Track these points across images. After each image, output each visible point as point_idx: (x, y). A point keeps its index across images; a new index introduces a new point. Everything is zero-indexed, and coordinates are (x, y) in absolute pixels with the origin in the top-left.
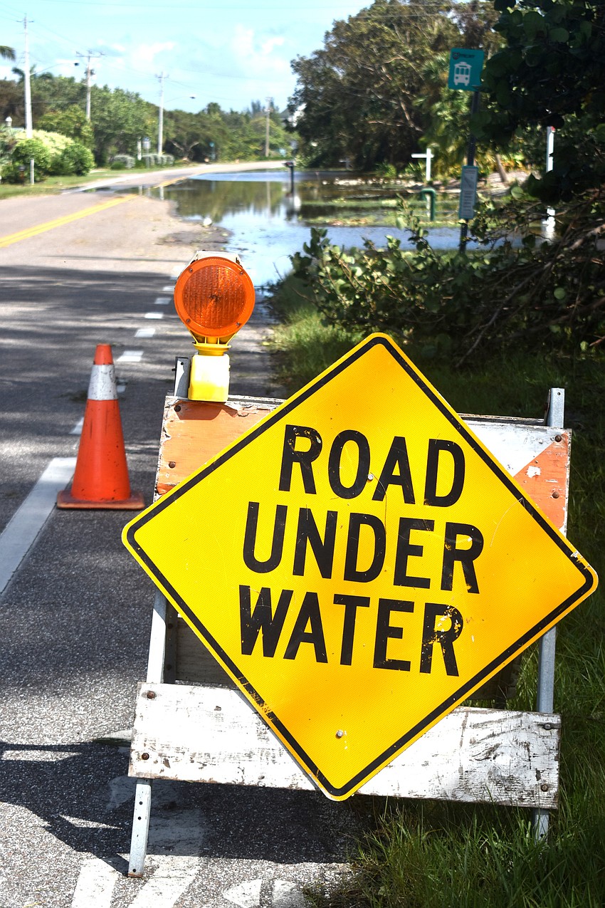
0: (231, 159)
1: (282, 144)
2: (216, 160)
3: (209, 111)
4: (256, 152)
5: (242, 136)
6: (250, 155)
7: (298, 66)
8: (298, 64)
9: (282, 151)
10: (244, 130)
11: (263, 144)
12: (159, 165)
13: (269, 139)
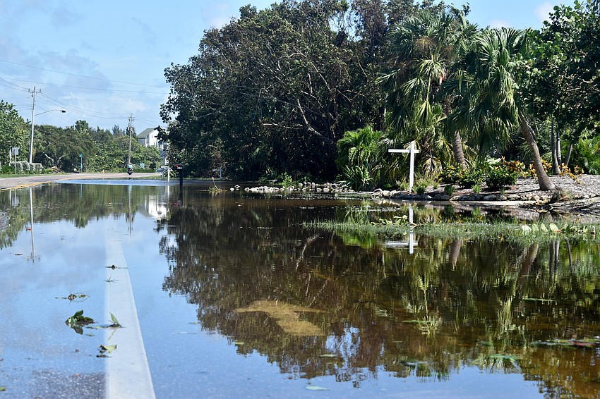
0: (97, 170)
1: (142, 159)
2: (83, 170)
3: (78, 127)
4: (119, 165)
5: (108, 150)
6: (115, 167)
7: (172, 75)
8: (173, 73)
9: (142, 165)
10: (109, 145)
11: (126, 158)
12: (28, 172)
13: (131, 154)
